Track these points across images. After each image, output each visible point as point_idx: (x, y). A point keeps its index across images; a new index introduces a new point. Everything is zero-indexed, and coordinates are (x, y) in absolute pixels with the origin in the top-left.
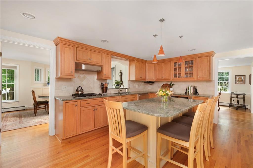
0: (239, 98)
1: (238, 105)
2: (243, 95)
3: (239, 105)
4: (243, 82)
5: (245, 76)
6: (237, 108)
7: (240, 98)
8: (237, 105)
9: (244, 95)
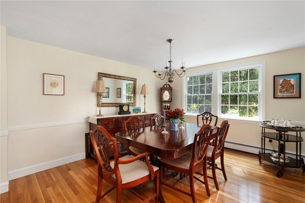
0: (285, 141)
1: (282, 161)
2: (297, 131)
3: (284, 159)
4: (295, 93)
5: (300, 74)
6: (280, 172)
7: (288, 141)
8: (278, 160)
9: (300, 131)
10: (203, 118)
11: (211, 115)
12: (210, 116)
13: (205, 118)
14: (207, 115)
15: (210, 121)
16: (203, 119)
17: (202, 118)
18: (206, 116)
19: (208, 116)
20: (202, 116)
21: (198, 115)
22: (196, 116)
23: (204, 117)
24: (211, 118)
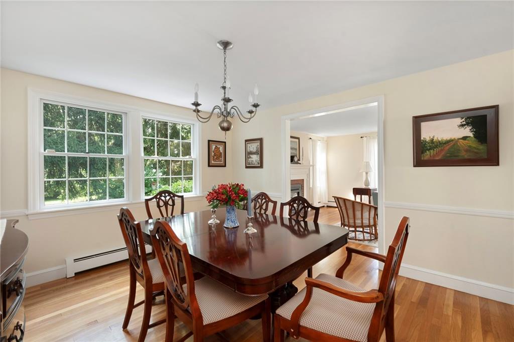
10: (158, 203)
11: (172, 196)
12: (171, 198)
13: (161, 203)
14: (165, 197)
15: (171, 207)
16: (159, 206)
17: (156, 203)
18: (163, 198)
19: (168, 198)
20: (155, 200)
21: (147, 201)
22: (143, 203)
23: (159, 201)
24: (173, 201)
